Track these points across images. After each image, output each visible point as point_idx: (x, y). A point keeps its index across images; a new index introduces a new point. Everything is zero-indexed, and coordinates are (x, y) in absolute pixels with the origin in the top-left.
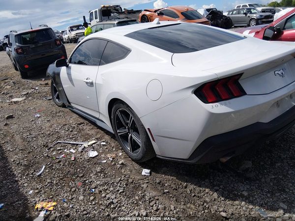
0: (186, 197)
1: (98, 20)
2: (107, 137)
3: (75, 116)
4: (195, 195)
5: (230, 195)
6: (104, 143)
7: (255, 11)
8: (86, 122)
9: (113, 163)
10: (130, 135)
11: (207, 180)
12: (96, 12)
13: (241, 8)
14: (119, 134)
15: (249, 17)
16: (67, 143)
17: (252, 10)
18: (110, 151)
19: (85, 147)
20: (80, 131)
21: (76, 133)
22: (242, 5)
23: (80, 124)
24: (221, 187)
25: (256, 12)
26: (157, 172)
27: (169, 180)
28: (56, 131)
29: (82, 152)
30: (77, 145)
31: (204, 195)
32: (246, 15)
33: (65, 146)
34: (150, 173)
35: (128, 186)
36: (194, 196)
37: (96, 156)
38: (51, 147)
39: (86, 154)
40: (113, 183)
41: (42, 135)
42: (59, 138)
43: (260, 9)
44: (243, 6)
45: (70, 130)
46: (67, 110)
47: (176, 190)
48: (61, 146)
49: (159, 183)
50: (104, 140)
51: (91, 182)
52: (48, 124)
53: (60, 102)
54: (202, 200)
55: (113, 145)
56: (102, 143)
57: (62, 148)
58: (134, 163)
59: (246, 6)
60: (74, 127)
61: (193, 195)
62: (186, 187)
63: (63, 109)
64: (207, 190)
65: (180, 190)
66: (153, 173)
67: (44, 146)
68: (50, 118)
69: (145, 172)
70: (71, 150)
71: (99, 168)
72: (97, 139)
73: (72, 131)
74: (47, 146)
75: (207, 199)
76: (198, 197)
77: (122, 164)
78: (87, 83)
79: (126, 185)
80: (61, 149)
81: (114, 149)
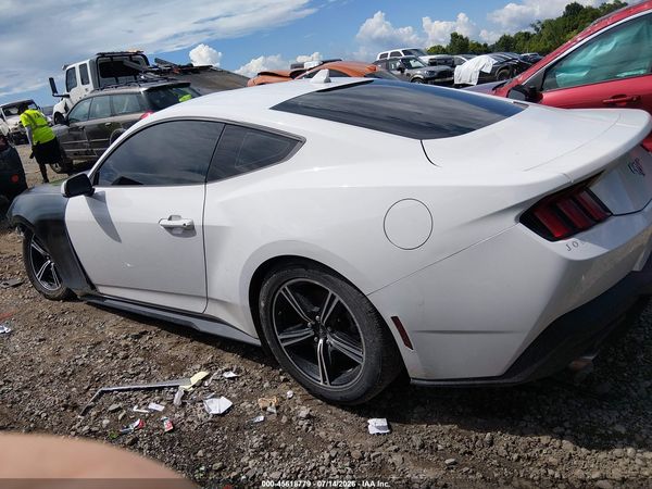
0: (500, 466)
1: (90, 86)
2: (231, 358)
3: (113, 319)
4: (519, 458)
5: (594, 439)
6: (232, 374)
7: (418, 64)
8: (152, 329)
9: (284, 419)
10: (321, 341)
11: (527, 417)
12: (83, 67)
13: (389, 58)
14: (283, 345)
15: (408, 75)
16: (129, 390)
17: (411, 62)
18: (258, 391)
19: (186, 392)
20: (148, 353)
21: (140, 359)
22: (389, 52)
23: (139, 337)
24: (567, 424)
25: (421, 65)
26: (405, 421)
27: (443, 434)
28: (80, 363)
29: (184, 404)
30: (161, 389)
31: (541, 451)
32: (402, 72)
33: (126, 397)
34: (389, 427)
35: (357, 469)
36: (518, 460)
37: (229, 409)
38: (89, 408)
39: (199, 409)
40: (315, 468)
41: (46, 380)
42: (97, 380)
43: (426, 59)
44: (392, 54)
45: (121, 354)
46: (81, 306)
47: (470, 453)
48: (117, 400)
49: (422, 447)
50: (226, 366)
51: (254, 476)
52: (45, 350)
53: (56, 289)
54: (539, 464)
55: (258, 375)
56: (226, 375)
57: (120, 404)
58: (334, 408)
59: (398, 54)
60: (127, 346)
61: (515, 456)
62: (491, 444)
63: (68, 305)
64: (544, 439)
65: (480, 453)
66: (395, 425)
67: (66, 407)
68: (42, 333)
69: (376, 425)
70: (150, 407)
71: (255, 439)
72: (207, 366)
73: (126, 357)
74: (75, 407)
75: (551, 459)
76: (529, 458)
77: (309, 417)
78: (170, 229)
79: (352, 466)
80: (119, 409)
81: (266, 385)
